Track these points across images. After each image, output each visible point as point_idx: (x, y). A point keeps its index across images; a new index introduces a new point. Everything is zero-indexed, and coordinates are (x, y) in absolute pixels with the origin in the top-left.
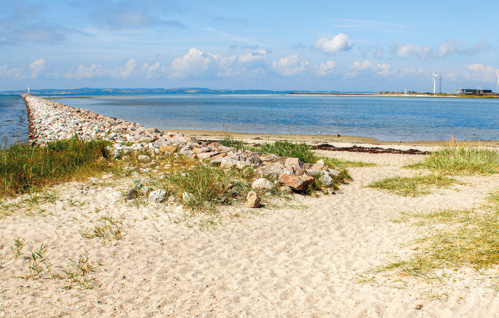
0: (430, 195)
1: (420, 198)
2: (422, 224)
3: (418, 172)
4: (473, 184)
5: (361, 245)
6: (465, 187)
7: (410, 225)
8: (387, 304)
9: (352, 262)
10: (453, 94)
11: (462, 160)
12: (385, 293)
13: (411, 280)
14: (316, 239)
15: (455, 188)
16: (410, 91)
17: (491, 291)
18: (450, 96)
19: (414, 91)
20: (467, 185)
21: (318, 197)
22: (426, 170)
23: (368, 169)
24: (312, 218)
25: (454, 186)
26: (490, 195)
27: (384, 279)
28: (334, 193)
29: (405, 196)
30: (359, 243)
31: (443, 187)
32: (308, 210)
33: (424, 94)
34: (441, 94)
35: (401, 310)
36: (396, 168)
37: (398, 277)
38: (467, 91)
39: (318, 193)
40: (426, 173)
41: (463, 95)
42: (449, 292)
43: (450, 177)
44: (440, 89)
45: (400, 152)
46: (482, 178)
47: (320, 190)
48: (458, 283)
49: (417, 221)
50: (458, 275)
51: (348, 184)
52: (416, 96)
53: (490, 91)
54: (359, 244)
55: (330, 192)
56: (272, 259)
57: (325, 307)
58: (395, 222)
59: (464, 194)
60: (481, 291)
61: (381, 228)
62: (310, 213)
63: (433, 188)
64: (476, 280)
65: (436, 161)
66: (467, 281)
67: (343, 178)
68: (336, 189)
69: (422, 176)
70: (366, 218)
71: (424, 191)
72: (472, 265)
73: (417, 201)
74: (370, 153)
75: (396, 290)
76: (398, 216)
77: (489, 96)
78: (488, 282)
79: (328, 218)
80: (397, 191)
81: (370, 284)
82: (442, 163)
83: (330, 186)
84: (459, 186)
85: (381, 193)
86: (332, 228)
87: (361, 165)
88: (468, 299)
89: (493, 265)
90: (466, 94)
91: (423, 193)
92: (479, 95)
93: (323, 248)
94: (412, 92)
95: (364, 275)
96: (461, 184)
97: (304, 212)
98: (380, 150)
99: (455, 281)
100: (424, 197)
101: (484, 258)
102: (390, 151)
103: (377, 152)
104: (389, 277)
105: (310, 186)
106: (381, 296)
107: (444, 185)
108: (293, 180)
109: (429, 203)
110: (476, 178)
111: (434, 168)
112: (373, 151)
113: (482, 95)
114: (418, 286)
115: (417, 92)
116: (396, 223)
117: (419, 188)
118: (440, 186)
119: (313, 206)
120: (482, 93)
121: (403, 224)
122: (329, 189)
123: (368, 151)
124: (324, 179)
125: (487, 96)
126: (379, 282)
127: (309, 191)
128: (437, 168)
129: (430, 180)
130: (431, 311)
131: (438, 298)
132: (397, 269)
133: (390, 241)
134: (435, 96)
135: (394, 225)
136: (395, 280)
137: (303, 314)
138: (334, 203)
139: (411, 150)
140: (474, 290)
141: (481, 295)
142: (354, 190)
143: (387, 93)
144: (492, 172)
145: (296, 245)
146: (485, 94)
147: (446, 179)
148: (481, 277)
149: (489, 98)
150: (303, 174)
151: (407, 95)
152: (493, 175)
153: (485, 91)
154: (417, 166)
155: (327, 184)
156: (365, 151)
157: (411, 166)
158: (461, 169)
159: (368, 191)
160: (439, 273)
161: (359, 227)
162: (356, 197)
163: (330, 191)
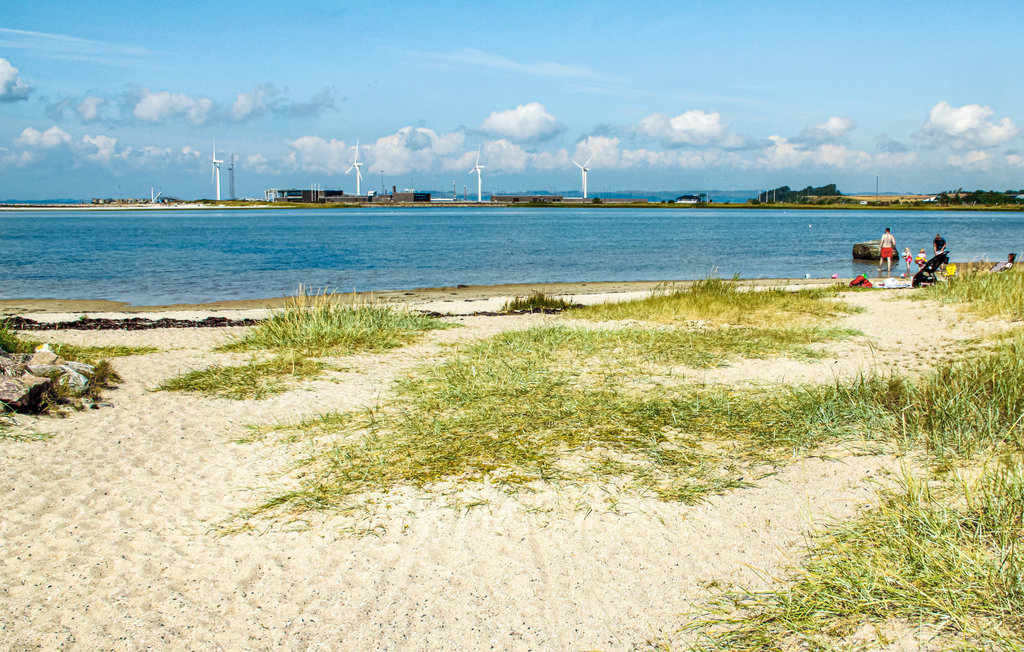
0: (287, 394)
1: (270, 400)
2: (294, 440)
3: (248, 355)
4: (361, 369)
5: (194, 485)
6: (348, 374)
7: (271, 443)
8: (289, 553)
9: (192, 511)
10: (260, 202)
11: (328, 328)
12: (278, 541)
13: (316, 517)
14: (102, 485)
15: (330, 378)
16: (164, 195)
17: (450, 512)
18: (255, 206)
19: (173, 196)
20: (351, 371)
21: (64, 417)
22: (262, 351)
23: (144, 359)
24: (73, 452)
25: (327, 375)
26: (397, 384)
27: (267, 523)
28: (95, 407)
29: (241, 398)
30: (189, 481)
31: (306, 378)
32: (55, 440)
33: (195, 202)
34: (234, 201)
35: (318, 556)
36: (199, 353)
37: (290, 516)
38: (290, 193)
39: (63, 408)
40: (267, 356)
41: (283, 202)
42: (384, 522)
43: (315, 360)
44: (232, 192)
45: (191, 324)
46: (374, 358)
47: (67, 402)
48: (395, 509)
49: (281, 435)
50: (391, 497)
51: (116, 388)
52: (179, 207)
53: (340, 193)
54: (190, 484)
55: (88, 406)
56: (32, 528)
57: (183, 574)
58: (242, 442)
59: (350, 387)
60: (434, 514)
61: (219, 455)
62: (61, 446)
63: (289, 381)
64: (422, 501)
65: (277, 334)
66: (408, 504)
67: (102, 378)
68: (97, 399)
69: (261, 361)
70: (183, 442)
71: (275, 387)
72: (410, 482)
73: (268, 406)
74: (128, 329)
75: (295, 534)
76: (244, 433)
77: (337, 203)
78: (442, 501)
79: (105, 449)
80: (221, 392)
81: (245, 533)
82: (292, 336)
83: (85, 393)
84: (335, 374)
85: (192, 399)
86: (124, 465)
87: (126, 352)
88: (417, 528)
89: (443, 477)
90: (289, 200)
91: (274, 391)
92: (317, 202)
93: (125, 498)
94: (169, 200)
95: (224, 524)
96: (340, 371)
97: (49, 444)
98: (148, 324)
99: (388, 507)
100: (276, 398)
101: (427, 469)
102: (168, 323)
103: (142, 328)
104: (275, 519)
105: (45, 395)
106: (272, 546)
107: (307, 374)
108: (8, 386)
109: (290, 406)
110: (362, 358)
111: (278, 346)
112: (132, 325)
113: (323, 201)
114: (328, 522)
115: (181, 198)
116: (244, 444)
117: (263, 382)
118: (300, 375)
119: (63, 434)
120: (322, 197)
121: (257, 444)
122: (82, 399)
123: (121, 327)
124: (71, 381)
125: (334, 204)
126: (260, 528)
127: (46, 405)
128: (286, 346)
129: (279, 367)
130: (366, 550)
131: (370, 531)
132: (284, 506)
133: (246, 471)
134: (221, 206)
135: (241, 447)
136: (287, 521)
137: (151, 589)
138: (105, 424)
139: (210, 319)
140: (423, 514)
141: (436, 520)
142: (132, 398)
143: (110, 201)
144: (390, 346)
145: (67, 499)
146: (329, 200)
147: (310, 363)
148: (429, 495)
149: (338, 207)
150: (23, 373)
151: (158, 206)
152: (392, 350)
153: (329, 193)
154: (244, 345)
155: (77, 389)
156: (116, 327)
157: (230, 348)
158: (331, 344)
159: (163, 396)
160: (360, 499)
161: (176, 457)
162: (145, 409)
163: (86, 402)
